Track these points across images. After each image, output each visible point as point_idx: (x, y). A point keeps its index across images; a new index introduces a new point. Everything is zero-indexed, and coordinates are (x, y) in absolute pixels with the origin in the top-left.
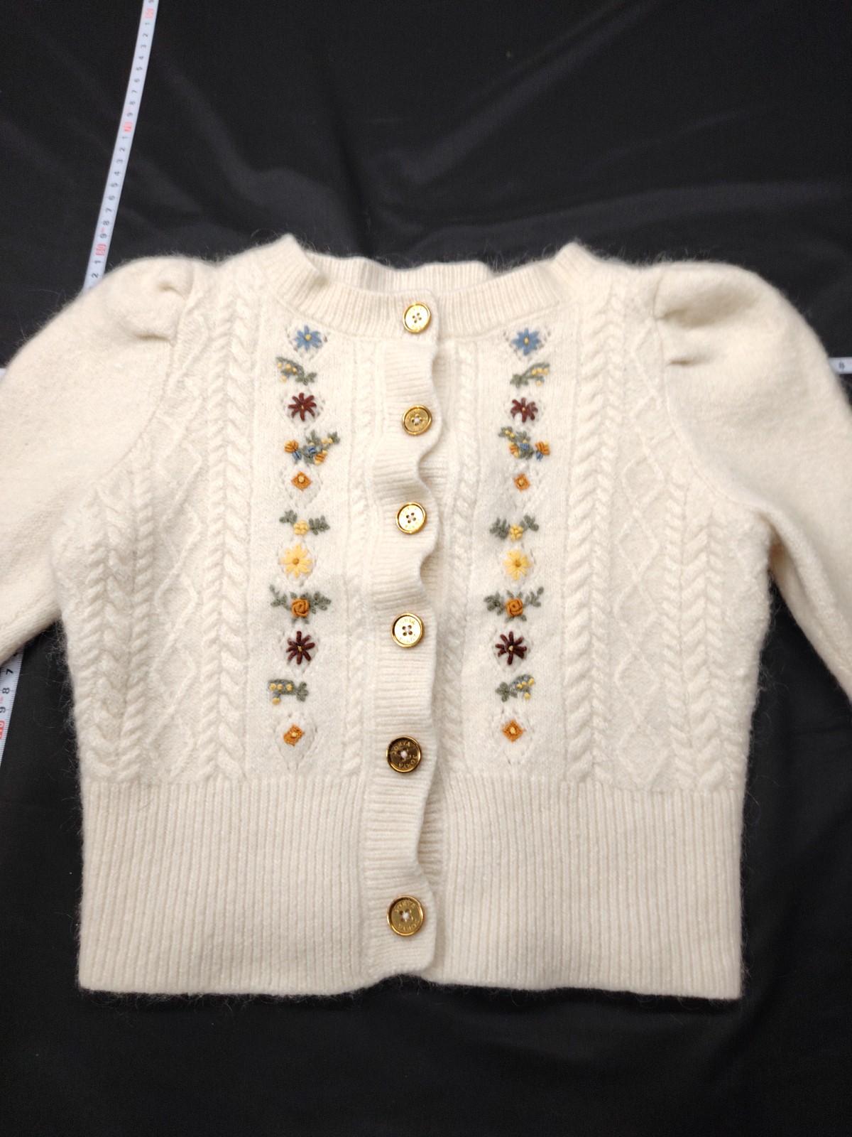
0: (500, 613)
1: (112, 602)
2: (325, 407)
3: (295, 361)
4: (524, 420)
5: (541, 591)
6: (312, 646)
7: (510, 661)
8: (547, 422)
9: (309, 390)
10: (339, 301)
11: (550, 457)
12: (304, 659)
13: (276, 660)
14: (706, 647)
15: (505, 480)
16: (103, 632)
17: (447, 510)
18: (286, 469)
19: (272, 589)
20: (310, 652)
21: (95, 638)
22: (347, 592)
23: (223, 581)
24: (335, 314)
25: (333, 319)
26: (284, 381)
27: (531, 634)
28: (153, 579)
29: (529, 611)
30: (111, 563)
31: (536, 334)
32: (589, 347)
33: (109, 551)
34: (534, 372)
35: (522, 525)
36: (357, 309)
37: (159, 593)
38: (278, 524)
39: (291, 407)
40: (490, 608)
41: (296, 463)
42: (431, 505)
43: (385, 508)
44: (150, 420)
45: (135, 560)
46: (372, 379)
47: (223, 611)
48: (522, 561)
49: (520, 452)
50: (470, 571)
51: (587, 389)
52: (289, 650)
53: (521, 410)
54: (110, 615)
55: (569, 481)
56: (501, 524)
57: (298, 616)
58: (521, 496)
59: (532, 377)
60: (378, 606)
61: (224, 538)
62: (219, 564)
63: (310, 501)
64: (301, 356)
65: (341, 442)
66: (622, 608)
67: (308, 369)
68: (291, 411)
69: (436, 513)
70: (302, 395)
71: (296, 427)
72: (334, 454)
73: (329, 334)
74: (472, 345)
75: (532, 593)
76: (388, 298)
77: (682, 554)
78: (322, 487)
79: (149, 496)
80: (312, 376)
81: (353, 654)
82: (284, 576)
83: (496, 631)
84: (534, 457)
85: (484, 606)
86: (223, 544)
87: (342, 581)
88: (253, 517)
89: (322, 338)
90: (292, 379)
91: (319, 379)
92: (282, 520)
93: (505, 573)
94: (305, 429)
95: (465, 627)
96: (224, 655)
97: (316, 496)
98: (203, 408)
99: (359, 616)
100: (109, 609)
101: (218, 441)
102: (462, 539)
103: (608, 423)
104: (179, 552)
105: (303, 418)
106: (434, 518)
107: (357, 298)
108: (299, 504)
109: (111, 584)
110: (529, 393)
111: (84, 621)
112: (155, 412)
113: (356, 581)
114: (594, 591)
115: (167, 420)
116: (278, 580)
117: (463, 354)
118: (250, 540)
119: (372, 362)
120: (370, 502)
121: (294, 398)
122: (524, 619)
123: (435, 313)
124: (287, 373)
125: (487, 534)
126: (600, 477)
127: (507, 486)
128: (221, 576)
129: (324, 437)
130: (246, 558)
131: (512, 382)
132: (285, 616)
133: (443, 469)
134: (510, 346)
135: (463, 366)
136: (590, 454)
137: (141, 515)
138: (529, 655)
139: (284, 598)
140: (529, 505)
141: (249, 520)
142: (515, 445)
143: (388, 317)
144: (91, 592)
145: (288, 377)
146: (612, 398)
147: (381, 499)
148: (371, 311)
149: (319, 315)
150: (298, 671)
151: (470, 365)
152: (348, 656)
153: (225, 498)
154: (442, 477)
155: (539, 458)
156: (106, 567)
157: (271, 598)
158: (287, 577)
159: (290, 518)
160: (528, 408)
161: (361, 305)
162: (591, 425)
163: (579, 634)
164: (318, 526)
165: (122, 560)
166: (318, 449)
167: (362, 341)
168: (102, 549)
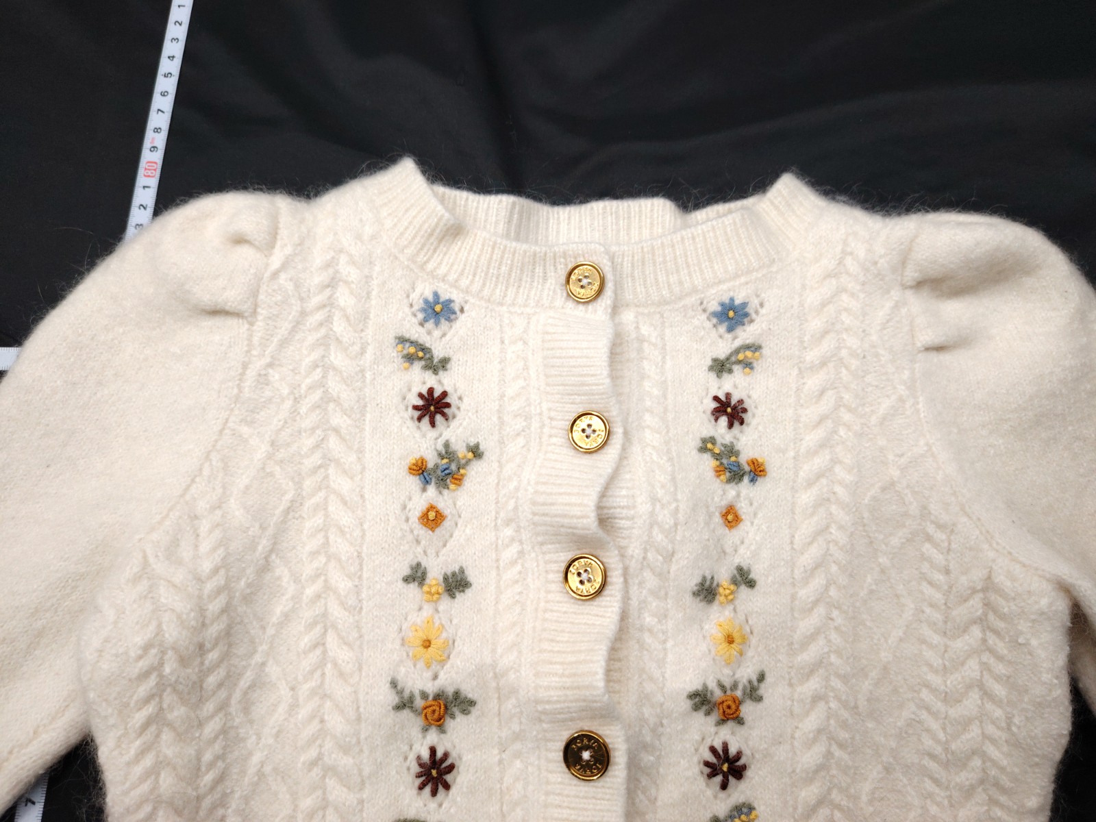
0: (708, 713)
1: (170, 725)
2: (463, 407)
3: (421, 341)
4: (731, 425)
5: (761, 677)
6: (451, 768)
7: (724, 786)
8: (760, 428)
9: (440, 382)
10: (479, 257)
11: (767, 479)
12: (440, 788)
13: (402, 789)
14: (984, 762)
15: (710, 516)
16: (158, 774)
17: (633, 565)
18: (410, 499)
19: (394, 684)
20: (448, 778)
21: (145, 787)
22: (498, 689)
23: (326, 671)
24: (474, 275)
25: (472, 282)
26: (406, 369)
27: (751, 743)
28: (228, 676)
29: (748, 710)
30: (167, 669)
31: (744, 305)
32: (815, 324)
33: (163, 653)
34: (741, 357)
35: (734, 582)
36: (503, 268)
37: (237, 695)
38: (401, 584)
39: (416, 408)
40: (696, 708)
41: (424, 490)
42: (613, 560)
43: (548, 557)
44: (221, 432)
45: (201, 656)
46: (526, 368)
47: (326, 717)
48: (736, 635)
49: (728, 474)
50: (665, 649)
51: (813, 382)
52: (419, 776)
53: (725, 412)
54: (168, 746)
55: (793, 513)
56: (708, 583)
57: (430, 725)
58: (731, 537)
59: (739, 362)
60: (543, 717)
61: (326, 604)
62: (319, 644)
63: (445, 545)
64: (429, 333)
65: (485, 457)
66: (868, 700)
67: (438, 353)
68: (417, 414)
69: (619, 572)
70: (431, 391)
71: (424, 436)
72: (475, 473)
73: (466, 302)
74: (658, 316)
75: (750, 682)
76: (545, 254)
77: (945, 622)
78: (460, 522)
79: (221, 551)
80: (444, 363)
81: (508, 780)
82: (410, 664)
83: (703, 739)
84: (746, 479)
85: (687, 705)
86: (325, 615)
87: (491, 674)
88: (365, 575)
89: (457, 309)
90: (417, 366)
91: (452, 365)
92: (406, 580)
93: (713, 652)
94: (437, 439)
95: (662, 734)
96: (331, 782)
97: (451, 536)
98: (294, 412)
99: (516, 727)
100: (167, 736)
101: (316, 459)
102: (654, 604)
103: (842, 432)
104: (263, 628)
105: (433, 424)
106: (616, 578)
107: (503, 252)
108: (429, 551)
109: (168, 698)
110: (735, 385)
111: (128, 764)
112: (227, 420)
113: (512, 676)
114: (832, 678)
115: (245, 430)
116: (403, 670)
117: (645, 330)
118: (361, 608)
119: (525, 343)
120: (527, 548)
121: (421, 396)
122: (740, 721)
123: (609, 277)
124: (410, 358)
125: (688, 599)
126: (833, 508)
127: (712, 526)
128: (322, 663)
129: (461, 451)
130: (357, 635)
131: (711, 368)
132: (411, 723)
133: (628, 507)
134: (708, 319)
135: (646, 345)
136: (819, 476)
137: (209, 587)
138: (749, 773)
139: (411, 699)
140: (742, 550)
141: (360, 577)
142: (721, 464)
143: (545, 278)
144: (140, 717)
145: (412, 364)
146: (847, 397)
147: (542, 544)
148: (522, 270)
149: (452, 277)
150: (433, 804)
151: (655, 345)
152: (501, 781)
153: (327, 543)
154: (627, 518)
155: (753, 480)
156: (161, 676)
157: (393, 699)
158: (415, 666)
159: (417, 576)
160: (734, 408)
161: (509, 262)
162: (820, 433)
163: (815, 740)
164: (456, 584)
165: (183, 661)
166: (453, 467)
167: (510, 312)
168: (153, 651)
